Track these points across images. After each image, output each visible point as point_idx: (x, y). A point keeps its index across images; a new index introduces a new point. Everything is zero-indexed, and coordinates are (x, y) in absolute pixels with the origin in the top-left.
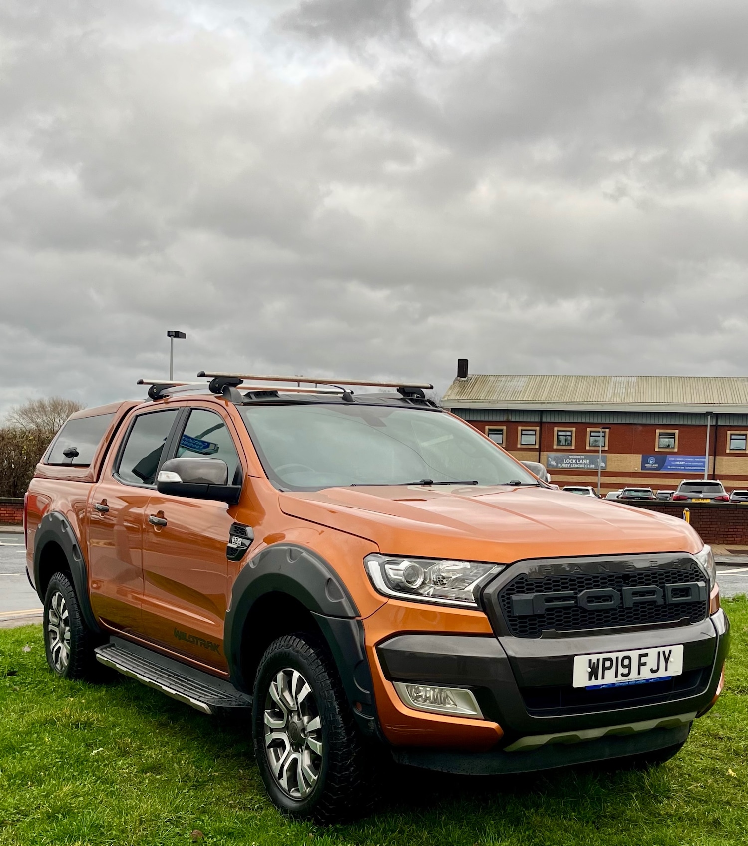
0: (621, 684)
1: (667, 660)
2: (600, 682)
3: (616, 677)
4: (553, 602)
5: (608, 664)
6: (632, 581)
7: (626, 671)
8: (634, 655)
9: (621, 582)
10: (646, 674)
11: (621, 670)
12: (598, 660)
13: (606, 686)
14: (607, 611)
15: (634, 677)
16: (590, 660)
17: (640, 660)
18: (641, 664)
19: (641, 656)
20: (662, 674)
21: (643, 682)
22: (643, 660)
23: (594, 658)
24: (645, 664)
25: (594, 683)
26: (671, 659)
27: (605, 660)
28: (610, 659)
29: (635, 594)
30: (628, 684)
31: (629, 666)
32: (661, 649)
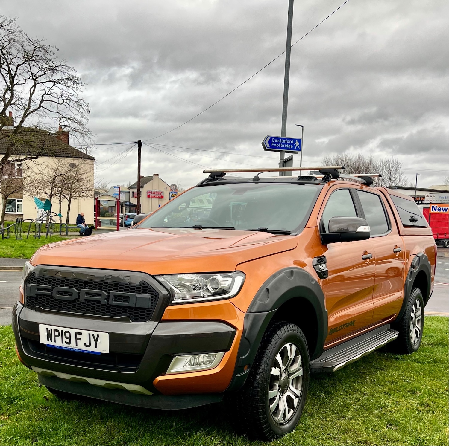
0: (66, 348)
1: (96, 341)
2: (53, 343)
3: (62, 343)
4: (42, 291)
5: (57, 333)
6: (89, 286)
7: (68, 341)
8: (73, 332)
9: (82, 285)
10: (81, 346)
11: (65, 340)
12: (51, 329)
13: (57, 347)
14: (69, 302)
15: (73, 345)
16: (47, 329)
17: (76, 336)
18: (77, 339)
19: (77, 333)
20: (92, 349)
21: (80, 351)
22: (78, 336)
23: (50, 327)
24: (80, 339)
25: (49, 343)
26: (99, 341)
27: (55, 330)
28: (57, 331)
29: (88, 294)
30: (70, 349)
31: (69, 338)
32: (91, 333)
